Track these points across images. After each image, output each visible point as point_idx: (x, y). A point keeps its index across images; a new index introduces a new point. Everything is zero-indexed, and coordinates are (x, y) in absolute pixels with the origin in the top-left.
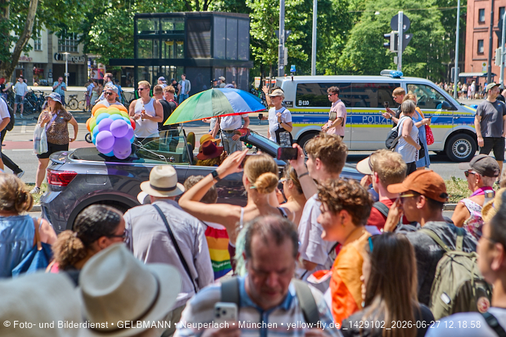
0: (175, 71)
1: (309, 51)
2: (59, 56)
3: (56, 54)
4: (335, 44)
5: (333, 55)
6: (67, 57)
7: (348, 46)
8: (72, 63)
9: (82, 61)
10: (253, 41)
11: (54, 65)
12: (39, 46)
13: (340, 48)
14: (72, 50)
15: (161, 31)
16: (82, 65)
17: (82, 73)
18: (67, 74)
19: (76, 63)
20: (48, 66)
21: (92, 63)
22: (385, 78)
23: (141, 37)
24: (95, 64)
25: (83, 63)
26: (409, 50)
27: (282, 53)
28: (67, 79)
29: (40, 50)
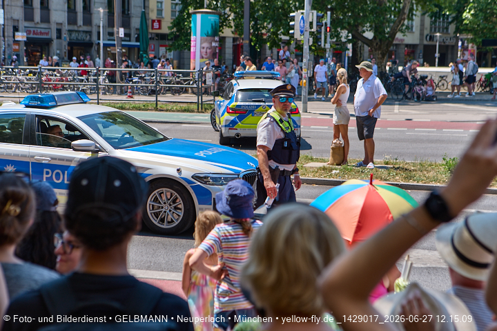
2: (431, 37)
3: (427, 35)
6: (438, 38)
8: (443, 44)
9: (452, 42)
11: (426, 47)
12: (412, 27)
14: (443, 31)
16: (453, 46)
17: (452, 54)
18: (437, 55)
19: (447, 43)
20: (419, 47)
21: (463, 44)
24: (466, 44)
25: (453, 44)
28: (437, 60)
29: (412, 32)
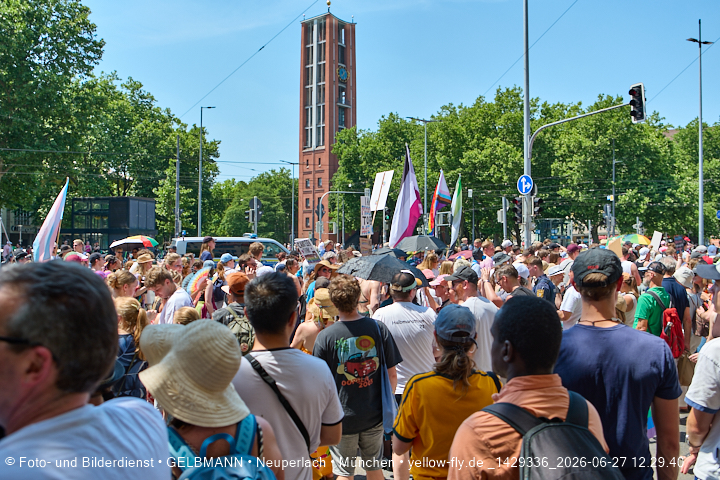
0: (102, 237)
1: (196, 223)
4: (215, 220)
5: (213, 227)
7: (223, 221)
10: (158, 217)
13: (218, 223)
15: (91, 210)
22: (245, 238)
23: (77, 214)
26: (264, 224)
27: (178, 224)
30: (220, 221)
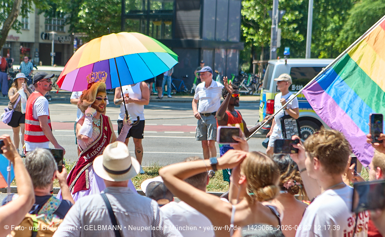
1: (303, 32)
2: (46, 35)
3: (43, 33)
4: (332, 26)
5: (330, 36)
6: (53, 36)
7: (347, 27)
8: (58, 43)
9: (68, 41)
10: (245, 22)
11: (41, 44)
12: (27, 25)
13: (337, 30)
14: (58, 29)
15: (149, 11)
16: (69, 45)
17: (68, 53)
18: (53, 54)
19: (63, 42)
20: (34, 45)
21: (78, 43)
23: (129, 16)
24: (81, 43)
25: (69, 43)
27: (275, 34)
28: (53, 59)
29: (27, 29)
30: (341, 28)
